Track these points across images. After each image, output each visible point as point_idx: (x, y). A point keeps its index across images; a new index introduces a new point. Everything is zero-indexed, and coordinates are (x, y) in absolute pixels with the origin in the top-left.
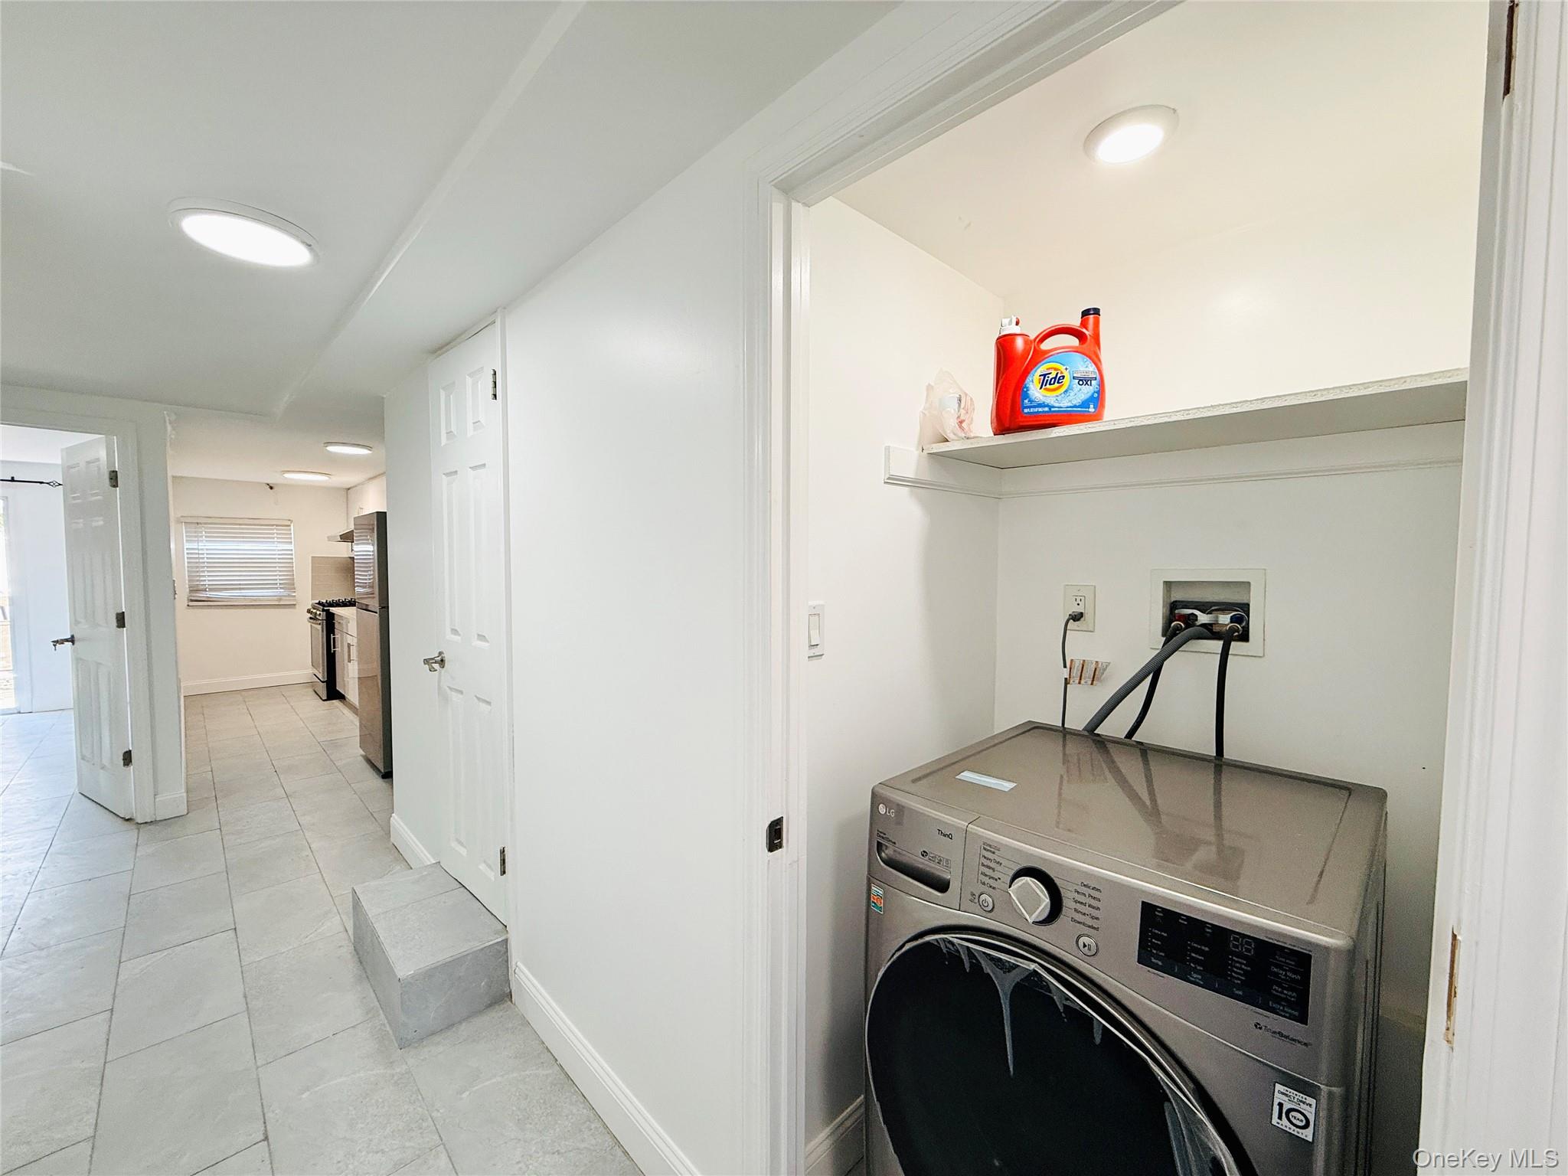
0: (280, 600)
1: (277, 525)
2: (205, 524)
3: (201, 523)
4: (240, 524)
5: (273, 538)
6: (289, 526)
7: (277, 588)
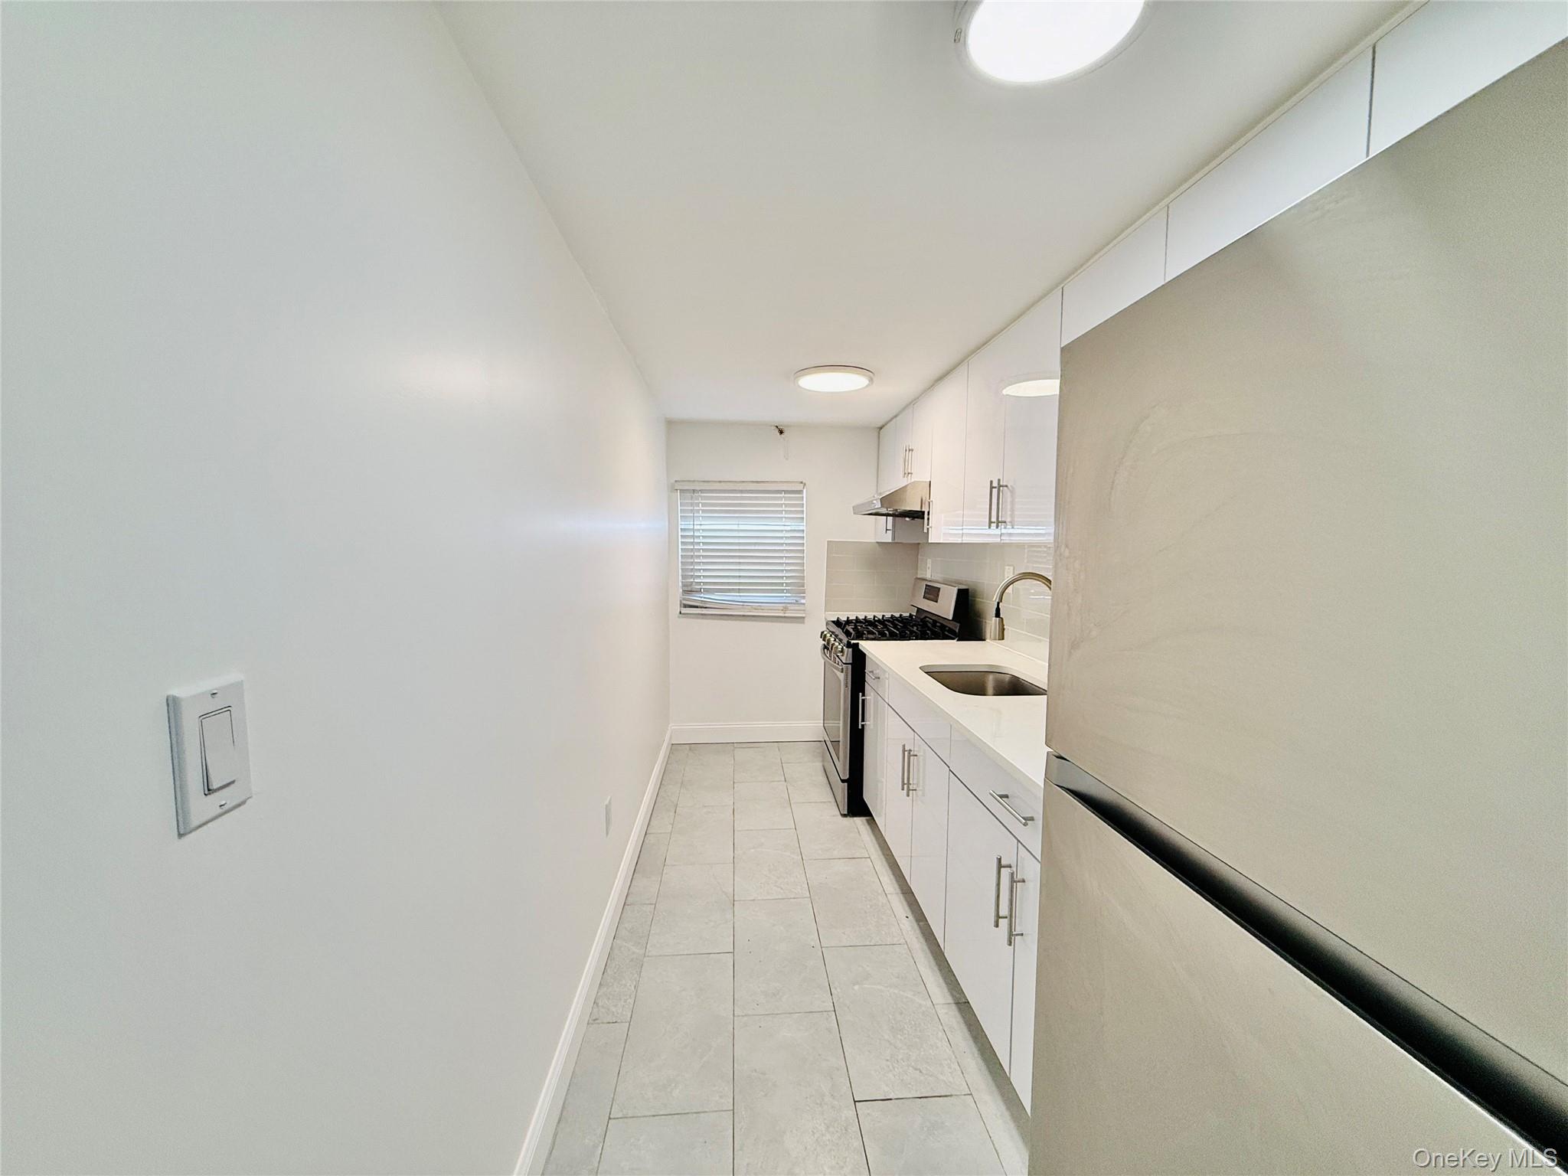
0: (785, 609)
1: (786, 492)
2: (702, 491)
3: (698, 491)
4: (742, 492)
5: (781, 512)
6: (800, 492)
7: (782, 591)
